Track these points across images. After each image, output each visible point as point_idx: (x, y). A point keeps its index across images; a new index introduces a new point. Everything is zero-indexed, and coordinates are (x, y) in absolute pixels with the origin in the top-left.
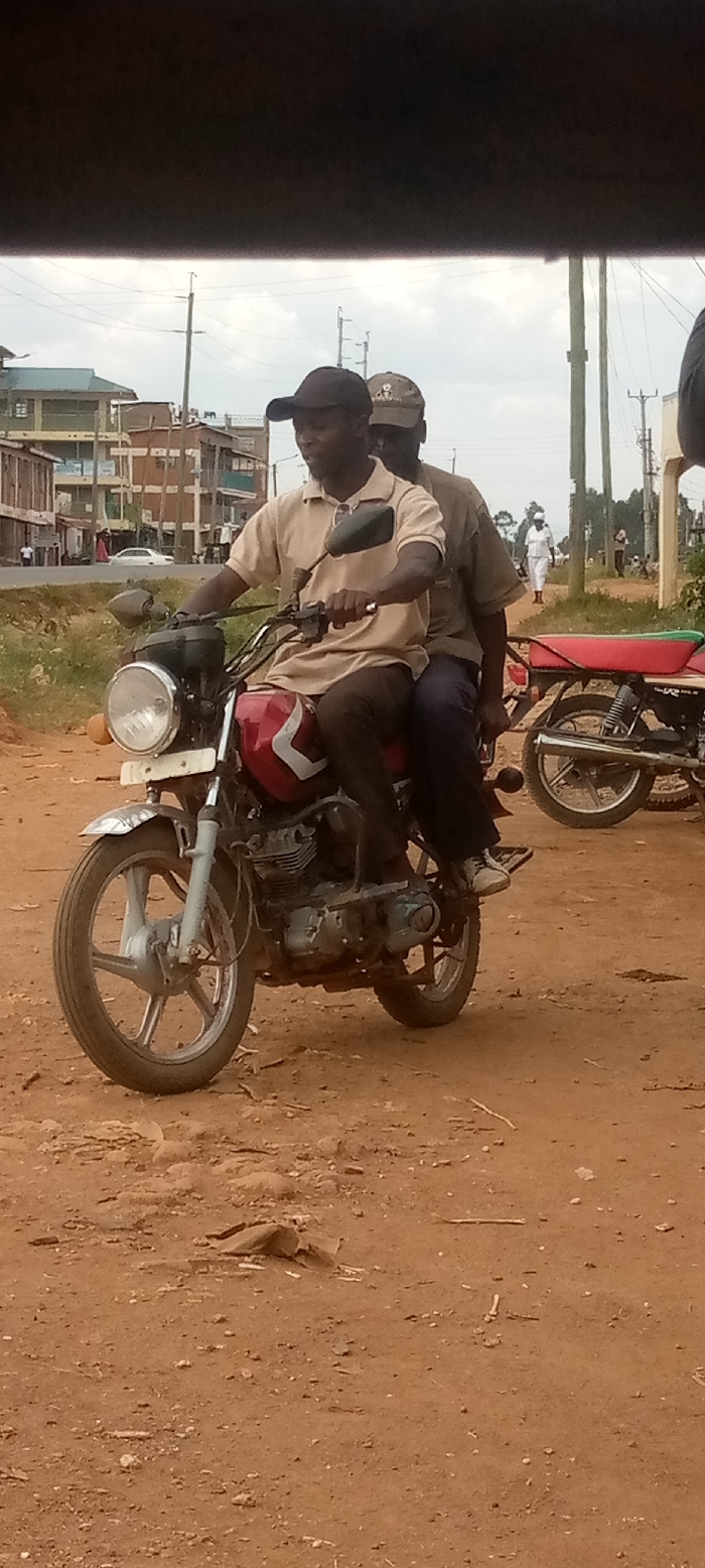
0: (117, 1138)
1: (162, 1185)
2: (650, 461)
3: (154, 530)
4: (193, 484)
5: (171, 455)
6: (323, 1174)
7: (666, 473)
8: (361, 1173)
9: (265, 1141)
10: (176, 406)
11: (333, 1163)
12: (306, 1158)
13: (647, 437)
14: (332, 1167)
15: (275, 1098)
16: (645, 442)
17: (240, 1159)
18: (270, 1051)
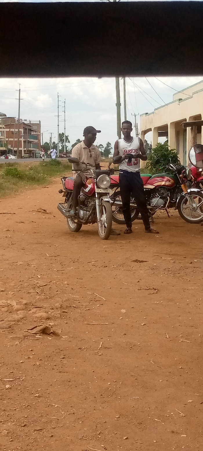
0: (4, 305)
1: (16, 317)
2: (137, 131)
3: (12, 150)
4: (21, 138)
5: (15, 131)
6: (57, 313)
7: (141, 134)
8: (67, 312)
9: (42, 305)
10: (17, 118)
11: (59, 310)
12: (53, 309)
13: (137, 125)
14: (59, 311)
15: (45, 294)
17: (36, 309)
18: (43, 282)
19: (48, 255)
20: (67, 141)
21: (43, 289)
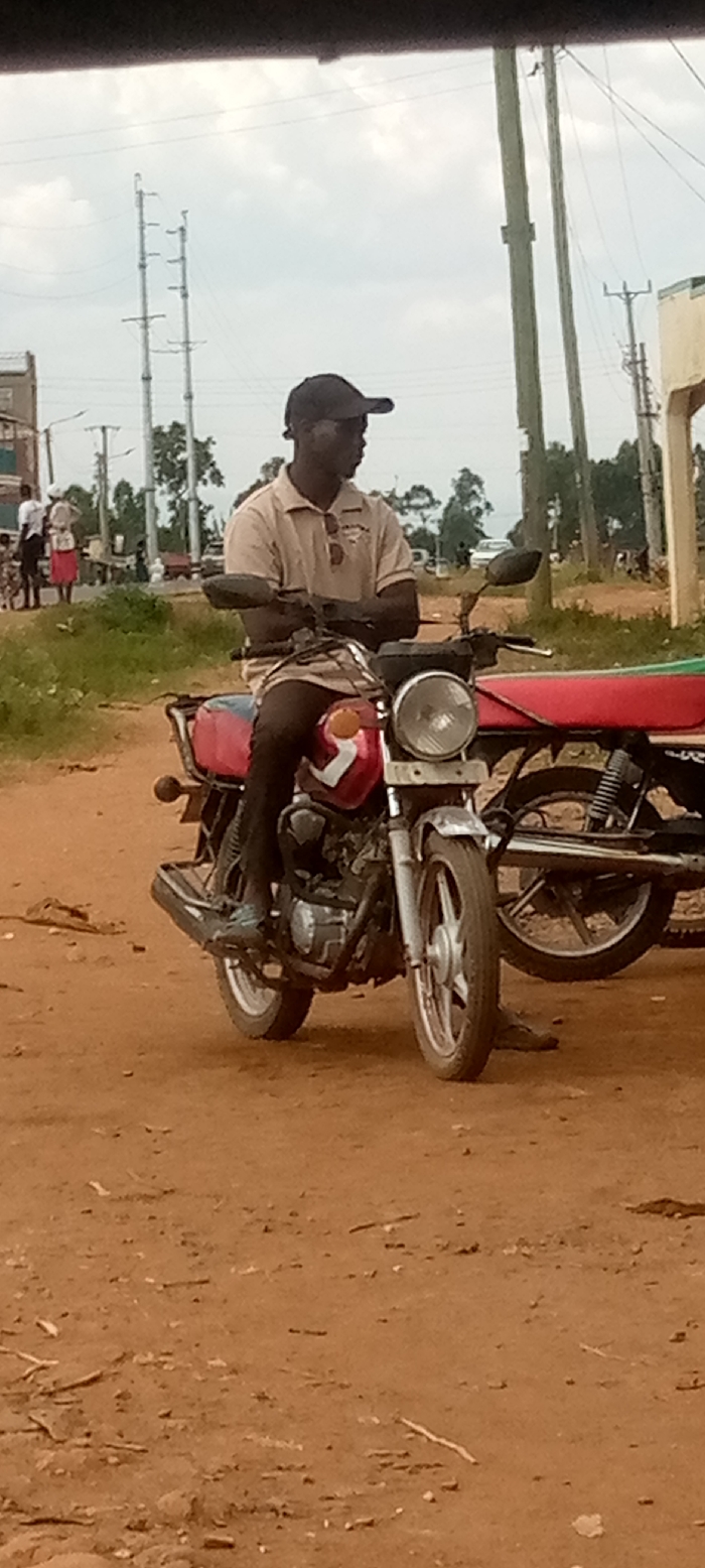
2: (646, 393)
6: (171, 1551)
7: (669, 412)
8: (230, 1546)
9: (74, 1505)
11: (185, 1533)
12: (141, 1527)
13: (639, 358)
14: (184, 1539)
15: (88, 1435)
16: (636, 365)
17: (34, 1534)
18: (78, 1360)
19: (102, 1192)
20: (206, 476)
21: (78, 1407)
